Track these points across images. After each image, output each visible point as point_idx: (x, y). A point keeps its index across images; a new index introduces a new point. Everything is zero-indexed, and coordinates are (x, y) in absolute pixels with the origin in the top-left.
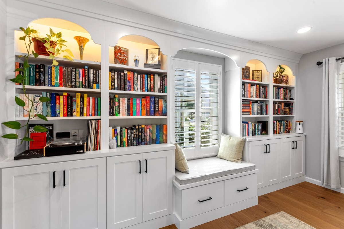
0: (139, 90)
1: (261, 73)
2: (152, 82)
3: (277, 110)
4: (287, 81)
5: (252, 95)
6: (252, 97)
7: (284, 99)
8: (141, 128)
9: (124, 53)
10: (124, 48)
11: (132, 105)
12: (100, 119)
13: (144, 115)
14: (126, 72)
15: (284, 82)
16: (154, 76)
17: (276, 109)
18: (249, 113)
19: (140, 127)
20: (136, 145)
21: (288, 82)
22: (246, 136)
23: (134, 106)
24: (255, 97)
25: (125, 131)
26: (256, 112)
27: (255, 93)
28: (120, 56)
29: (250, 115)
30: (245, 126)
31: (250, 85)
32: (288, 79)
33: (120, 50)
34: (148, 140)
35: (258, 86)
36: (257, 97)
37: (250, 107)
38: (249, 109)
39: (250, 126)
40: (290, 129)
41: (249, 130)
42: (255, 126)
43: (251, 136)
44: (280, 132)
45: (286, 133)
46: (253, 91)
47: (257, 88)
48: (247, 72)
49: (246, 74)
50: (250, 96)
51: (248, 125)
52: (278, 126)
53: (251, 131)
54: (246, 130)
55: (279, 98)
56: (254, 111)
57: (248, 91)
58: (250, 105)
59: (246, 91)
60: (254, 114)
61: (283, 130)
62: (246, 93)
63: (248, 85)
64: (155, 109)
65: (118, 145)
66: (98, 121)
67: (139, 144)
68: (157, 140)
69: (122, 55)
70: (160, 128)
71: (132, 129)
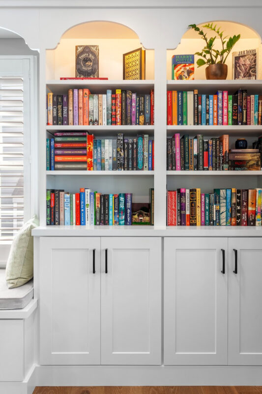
1: (138, 58)
3: (197, 157)
4: (251, 68)
5: (95, 117)
6: (94, 122)
7: (235, 122)
15: (242, 75)
17: (195, 152)
18: (85, 166)
21: (255, 72)
22: (71, 224)
24: (105, 122)
26: (108, 163)
27: (105, 111)
29: (85, 169)
30: (71, 198)
31: (86, 91)
32: (255, 61)
35: (118, 92)
36: (114, 122)
37: (88, 151)
38: (84, 155)
39: (88, 199)
40: (255, 213)
41: (82, 210)
42: (104, 198)
43: (90, 226)
44: (211, 221)
45: (238, 224)
46: (101, 105)
47: (114, 98)
48: (86, 60)
49: (85, 65)
50: (86, 120)
51: (80, 197)
52: (198, 204)
53: (89, 213)
54: (71, 209)
55: (207, 122)
56: (102, 160)
57: (80, 108)
58: (90, 144)
59: (71, 108)
60: (103, 168)
61: (223, 216)
62: (71, 113)
63: (81, 92)
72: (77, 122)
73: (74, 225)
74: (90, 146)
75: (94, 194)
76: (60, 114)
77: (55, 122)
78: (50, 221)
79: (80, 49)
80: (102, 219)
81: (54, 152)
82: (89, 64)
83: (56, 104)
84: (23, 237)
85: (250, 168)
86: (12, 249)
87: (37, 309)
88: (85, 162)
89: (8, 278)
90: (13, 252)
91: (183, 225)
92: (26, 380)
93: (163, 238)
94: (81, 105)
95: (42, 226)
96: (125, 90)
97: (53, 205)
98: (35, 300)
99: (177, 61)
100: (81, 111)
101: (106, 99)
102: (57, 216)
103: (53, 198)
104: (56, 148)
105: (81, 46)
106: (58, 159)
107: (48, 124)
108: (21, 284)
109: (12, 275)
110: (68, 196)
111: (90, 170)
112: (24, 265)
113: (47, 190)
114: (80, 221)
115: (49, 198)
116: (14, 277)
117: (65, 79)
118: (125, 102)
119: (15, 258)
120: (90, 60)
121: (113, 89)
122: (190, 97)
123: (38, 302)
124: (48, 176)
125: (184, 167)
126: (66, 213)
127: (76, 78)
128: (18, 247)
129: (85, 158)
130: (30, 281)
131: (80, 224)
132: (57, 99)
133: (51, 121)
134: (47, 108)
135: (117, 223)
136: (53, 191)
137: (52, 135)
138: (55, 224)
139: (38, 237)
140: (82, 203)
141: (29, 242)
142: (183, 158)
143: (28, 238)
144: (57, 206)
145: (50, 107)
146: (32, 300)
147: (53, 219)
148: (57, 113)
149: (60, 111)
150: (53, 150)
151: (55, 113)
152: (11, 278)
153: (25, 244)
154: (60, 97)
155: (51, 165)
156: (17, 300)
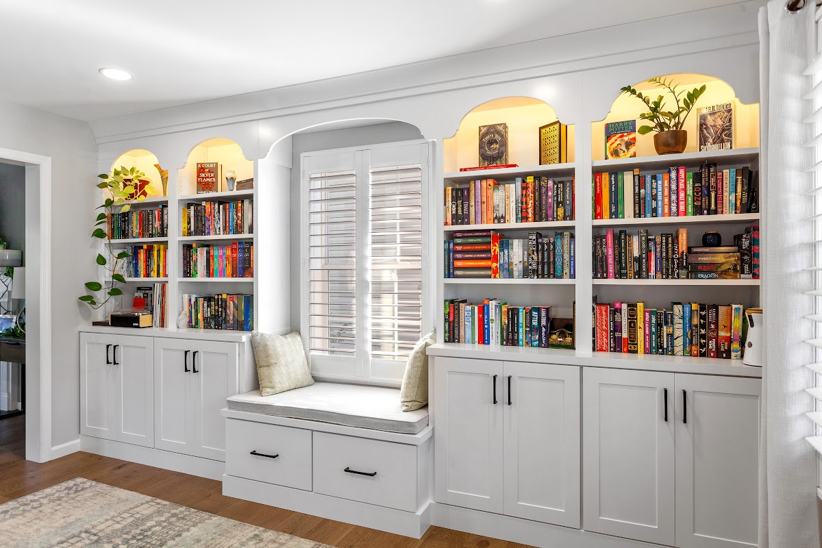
0: (222, 232)
1: (557, 133)
2: (240, 215)
3: (639, 260)
4: (723, 130)
5: (501, 212)
6: (500, 219)
7: (698, 210)
8: (221, 299)
9: (209, 172)
10: (209, 163)
11: (213, 259)
12: (167, 282)
13: (228, 276)
14: (204, 204)
15: (711, 140)
16: (243, 202)
17: (636, 253)
18: (489, 272)
19: (220, 297)
20: (215, 328)
21: (730, 135)
22: (473, 343)
23: (215, 259)
24: (513, 218)
25: (201, 301)
26: (517, 268)
27: (513, 205)
28: (203, 178)
29: (489, 277)
30: (473, 310)
31: (491, 182)
32: (730, 120)
33: (202, 168)
34: (231, 322)
35: (530, 180)
36: (524, 218)
37: (493, 254)
38: (489, 259)
39: (493, 313)
40: (729, 340)
41: (486, 326)
42: (513, 313)
43: (495, 345)
44: (659, 347)
45: (702, 355)
46: (507, 198)
47: (525, 188)
48: (491, 142)
49: (490, 149)
50: (491, 216)
51: (483, 310)
52: (640, 323)
53: (495, 330)
54: (473, 324)
55: (654, 212)
56: (510, 264)
57: (484, 202)
58: (495, 246)
59: (472, 203)
60: (511, 275)
61: (679, 343)
62: (472, 210)
63: (484, 183)
64: (245, 266)
65: (192, 324)
66: (164, 285)
67: (218, 326)
68: (245, 323)
69: (206, 175)
70: (249, 301)
71: (209, 299)
72: (480, 219)
73: (477, 344)
74: (495, 248)
75: (499, 307)
76: (460, 212)
77: (454, 221)
78: (449, 337)
79: (484, 130)
80: (510, 339)
81: (453, 255)
82: (495, 146)
83: (455, 199)
84: (418, 355)
85: (724, 274)
86: (408, 367)
87: (432, 438)
88: (489, 268)
89: (403, 400)
90: (408, 371)
91: (618, 351)
92: (419, 513)
93: (582, 367)
94: (484, 199)
95: (439, 345)
96: (538, 176)
97: (451, 319)
98: (430, 427)
99: (612, 130)
100: (484, 206)
101: (513, 189)
102: (456, 332)
103: (452, 311)
104: (456, 252)
105: (485, 126)
106: (458, 264)
107: (446, 224)
108: (416, 408)
109: (406, 397)
110: (469, 308)
111: (495, 277)
112: (418, 387)
113: (445, 301)
114: (484, 339)
115: (448, 310)
116: (409, 400)
117: (465, 170)
118: (539, 192)
119: (409, 378)
120: (496, 142)
121: (524, 176)
122: (628, 179)
123: (433, 429)
124: (446, 285)
125: (620, 274)
126: (467, 329)
127: (479, 168)
128: (413, 366)
129: (488, 263)
130: (425, 406)
131: (484, 343)
132: (457, 193)
133: (449, 220)
134: (445, 205)
135: (529, 343)
136: (452, 302)
137: (451, 236)
138: (454, 342)
139: (433, 357)
140: (486, 317)
141: (424, 362)
142: (619, 261)
143: (423, 357)
144: (456, 320)
145: (449, 203)
146: (427, 427)
147: (452, 335)
148: (457, 210)
149: (460, 208)
150: (451, 255)
151: (454, 210)
152: (406, 400)
153: (420, 364)
154: (460, 190)
155: (450, 272)
156: (409, 424)
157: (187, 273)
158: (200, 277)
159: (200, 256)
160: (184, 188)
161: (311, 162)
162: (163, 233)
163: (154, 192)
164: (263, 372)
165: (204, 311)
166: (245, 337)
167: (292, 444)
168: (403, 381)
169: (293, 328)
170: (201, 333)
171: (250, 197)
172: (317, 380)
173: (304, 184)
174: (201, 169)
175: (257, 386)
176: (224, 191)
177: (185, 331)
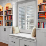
0: (9, 14)
2: (11, 12)
14: (7, 11)
37: (45, 15)
41: (44, 25)
51: (44, 23)
54: (42, 25)
62: (42, 9)
64: (11, 18)
65: (6, 25)
66: (2, 21)
67: (8, 26)
68: (11, 25)
69: (7, 8)
70: (12, 23)
71: (7, 23)
73: (42, 28)
83: (39, 8)
87: (36, 41)
95: (37, 28)
104: (39, 15)
106: (40, 17)
110: (41, 23)
116: (33, 35)
127: (43, 3)
129: (44, 17)
130: (35, 36)
131: (44, 28)
133: (38, 11)
136: (39, 22)
137: (38, 13)
147: (39, 27)
153: (34, 31)
154: (40, 6)
155: (38, 18)
156: (34, 39)
157: (5, 19)
158: (6, 20)
159: (6, 17)
160: (5, 9)
161: (19, 6)
162: (2, 15)
163: (2, 10)
164: (13, 31)
165: (7, 24)
166: (11, 27)
167: (17, 40)
168: (32, 33)
169: (17, 26)
170: (7, 26)
171: (12, 10)
172: (20, 32)
173: (19, 8)
174: (7, 7)
175: (13, 33)
176: (9, 9)
177: (5, 26)
